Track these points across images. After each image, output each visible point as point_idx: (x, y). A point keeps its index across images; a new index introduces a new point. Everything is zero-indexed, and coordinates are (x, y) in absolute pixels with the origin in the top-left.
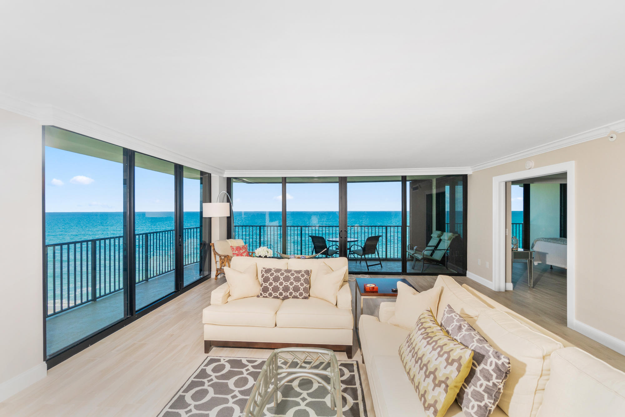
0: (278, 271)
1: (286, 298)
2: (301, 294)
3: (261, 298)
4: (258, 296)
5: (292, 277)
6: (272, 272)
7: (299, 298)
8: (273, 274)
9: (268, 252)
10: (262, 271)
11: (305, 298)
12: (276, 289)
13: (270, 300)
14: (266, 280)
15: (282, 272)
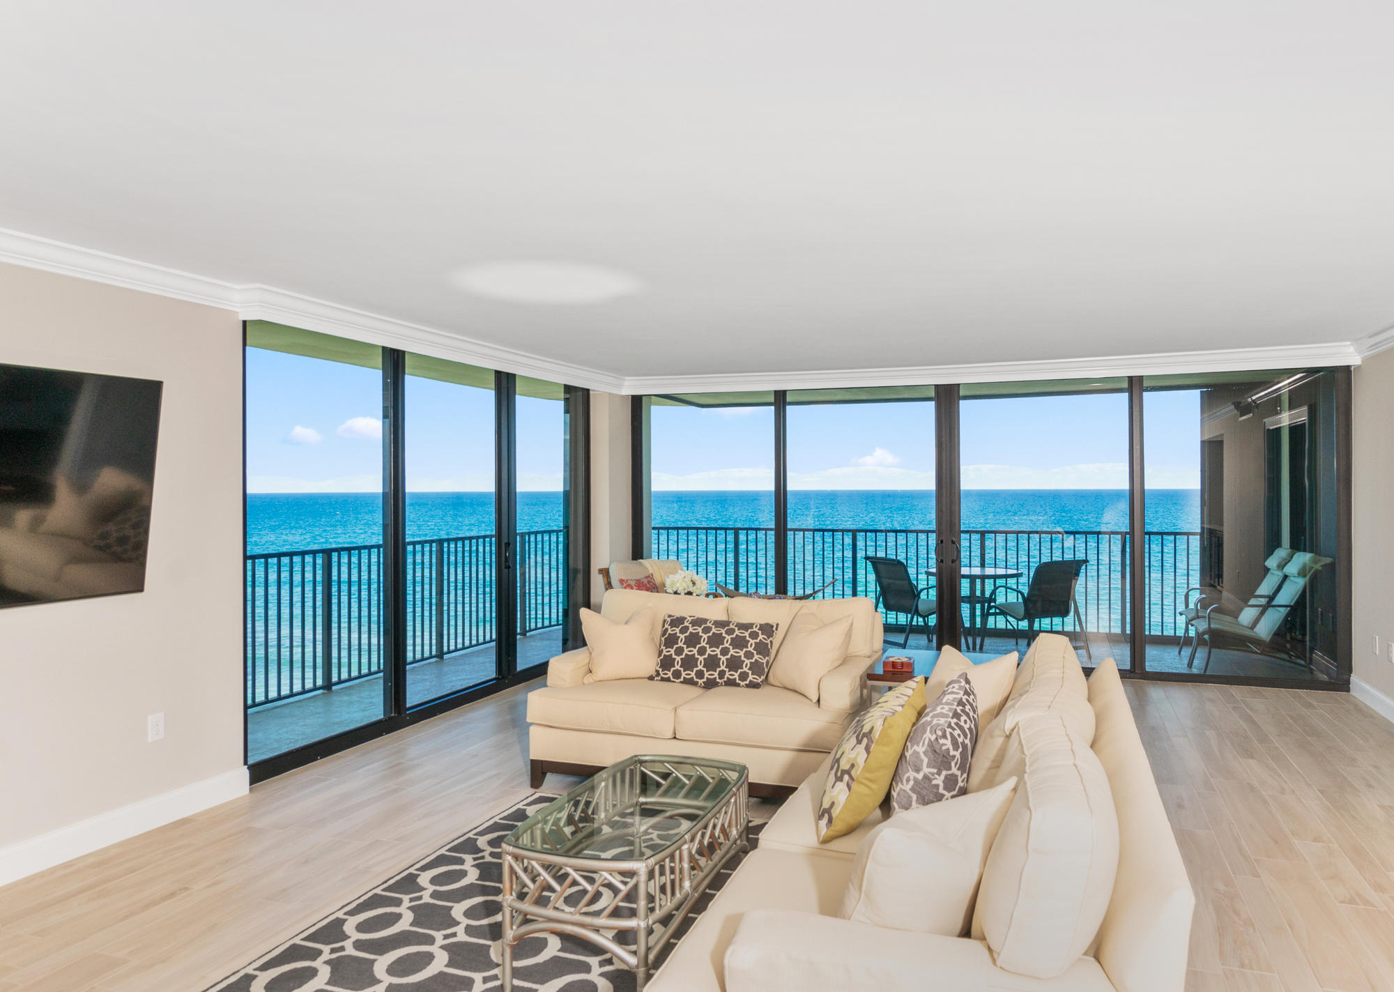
0: (698, 622)
1: (711, 684)
2: (743, 676)
3: (657, 684)
4: (651, 678)
5: (728, 638)
6: (686, 624)
7: (738, 685)
8: (687, 628)
9: (694, 583)
10: (665, 621)
11: (754, 685)
12: (689, 663)
13: (677, 688)
14: (670, 641)
15: (709, 624)
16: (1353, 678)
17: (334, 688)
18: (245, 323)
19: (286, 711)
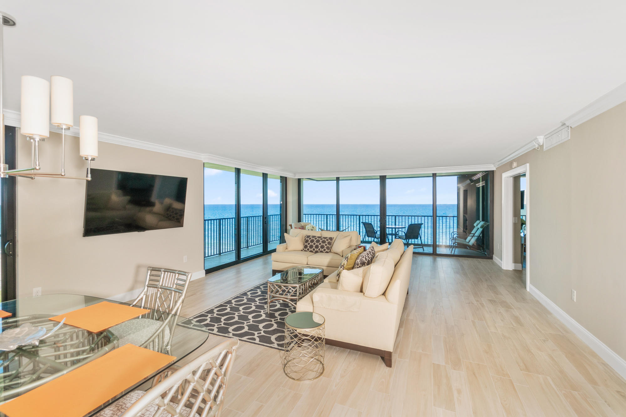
0: (314, 237)
1: (316, 252)
2: (325, 250)
3: (303, 252)
4: (302, 250)
5: (321, 241)
6: (311, 237)
7: (323, 252)
8: (311, 238)
9: (313, 228)
10: (305, 237)
11: (327, 252)
12: (311, 247)
13: (308, 253)
14: (307, 241)
15: (316, 237)
16: (494, 256)
17: (221, 254)
18: (204, 163)
19: (210, 259)
